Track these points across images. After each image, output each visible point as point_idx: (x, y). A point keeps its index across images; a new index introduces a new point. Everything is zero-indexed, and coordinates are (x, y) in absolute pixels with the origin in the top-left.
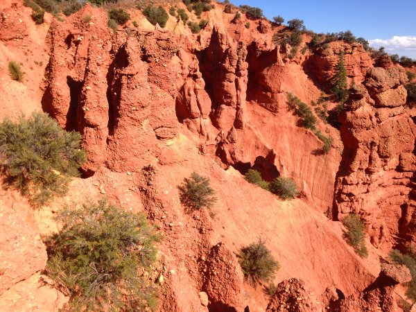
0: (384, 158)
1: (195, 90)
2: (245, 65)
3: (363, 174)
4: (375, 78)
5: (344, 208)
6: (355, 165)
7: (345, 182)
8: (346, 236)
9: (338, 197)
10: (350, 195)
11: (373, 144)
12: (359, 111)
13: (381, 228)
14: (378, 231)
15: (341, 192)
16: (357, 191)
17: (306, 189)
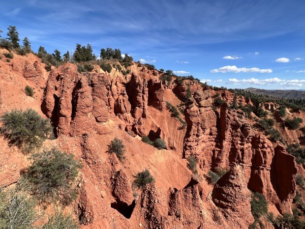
0: (204, 129)
1: (123, 100)
2: (146, 89)
3: (195, 137)
4: (198, 95)
5: (187, 152)
6: (192, 133)
7: (188, 141)
8: (188, 165)
9: (185, 148)
10: (190, 146)
11: (198, 123)
12: (192, 109)
13: (204, 161)
14: (202, 162)
15: (186, 145)
16: (193, 144)
17: (175, 145)
